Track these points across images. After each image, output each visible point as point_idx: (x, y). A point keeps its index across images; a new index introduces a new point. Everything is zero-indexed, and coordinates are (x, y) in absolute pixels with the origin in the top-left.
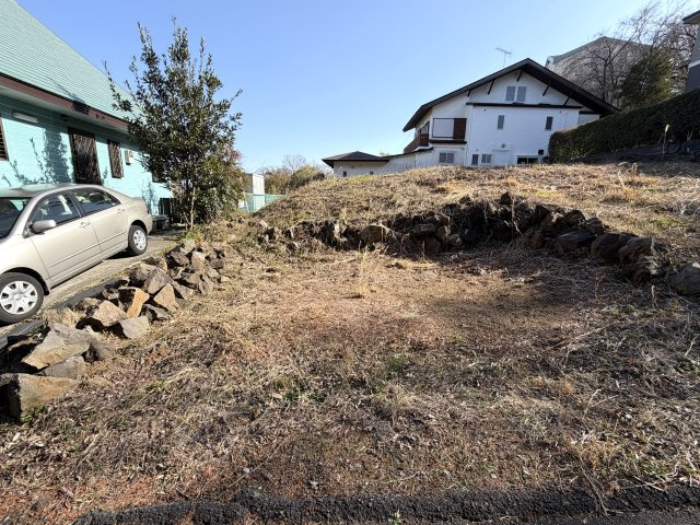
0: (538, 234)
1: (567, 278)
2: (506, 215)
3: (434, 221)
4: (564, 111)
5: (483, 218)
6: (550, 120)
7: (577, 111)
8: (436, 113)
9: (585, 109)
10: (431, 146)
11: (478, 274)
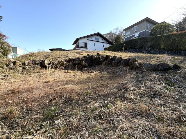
0: (107, 62)
1: (117, 71)
2: (99, 58)
3: (80, 60)
4: (106, 44)
5: (93, 59)
6: (104, 45)
7: (108, 44)
8: (80, 41)
9: (110, 44)
10: (79, 48)
11: (93, 73)
